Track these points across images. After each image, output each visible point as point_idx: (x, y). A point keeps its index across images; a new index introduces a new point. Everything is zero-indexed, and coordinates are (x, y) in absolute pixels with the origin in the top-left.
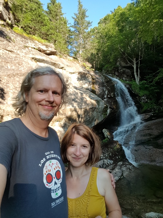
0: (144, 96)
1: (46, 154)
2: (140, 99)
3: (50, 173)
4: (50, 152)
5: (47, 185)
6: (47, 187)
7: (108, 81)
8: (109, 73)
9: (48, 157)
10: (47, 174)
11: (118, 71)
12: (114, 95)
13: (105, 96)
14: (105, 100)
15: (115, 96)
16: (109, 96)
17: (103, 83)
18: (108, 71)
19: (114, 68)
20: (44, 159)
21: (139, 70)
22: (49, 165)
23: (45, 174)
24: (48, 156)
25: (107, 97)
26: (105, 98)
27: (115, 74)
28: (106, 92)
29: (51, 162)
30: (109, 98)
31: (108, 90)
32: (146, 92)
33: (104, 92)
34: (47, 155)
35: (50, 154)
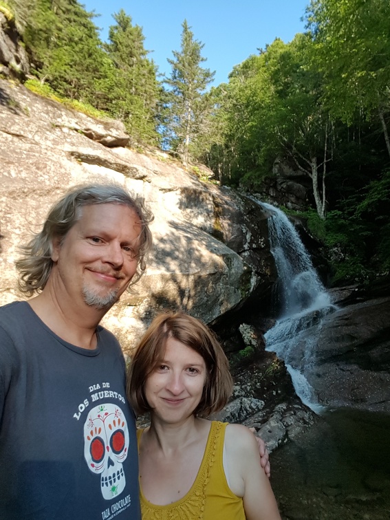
0: (335, 246)
1: (92, 389)
2: (327, 253)
3: (99, 435)
4: (101, 385)
5: (93, 465)
6: (93, 470)
7: (252, 210)
8: (256, 192)
9: (95, 397)
10: (92, 438)
11: (275, 187)
12: (266, 242)
13: (246, 246)
14: (246, 254)
15: (268, 246)
16: (254, 246)
17: (240, 215)
18: (252, 186)
19: (265, 179)
20: (86, 402)
21: (324, 185)
22: (99, 416)
23: (89, 438)
24: (96, 394)
25: (250, 248)
26: (244, 251)
27: (268, 194)
28: (248, 236)
29: (102, 410)
30: (254, 249)
31: (252, 230)
32: (341, 237)
33: (244, 235)
34: (94, 392)
35: (102, 389)
